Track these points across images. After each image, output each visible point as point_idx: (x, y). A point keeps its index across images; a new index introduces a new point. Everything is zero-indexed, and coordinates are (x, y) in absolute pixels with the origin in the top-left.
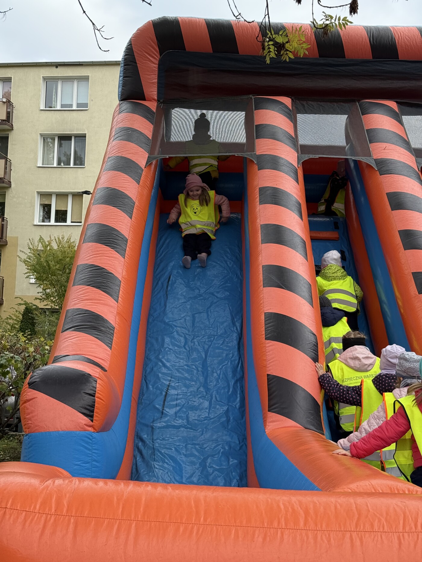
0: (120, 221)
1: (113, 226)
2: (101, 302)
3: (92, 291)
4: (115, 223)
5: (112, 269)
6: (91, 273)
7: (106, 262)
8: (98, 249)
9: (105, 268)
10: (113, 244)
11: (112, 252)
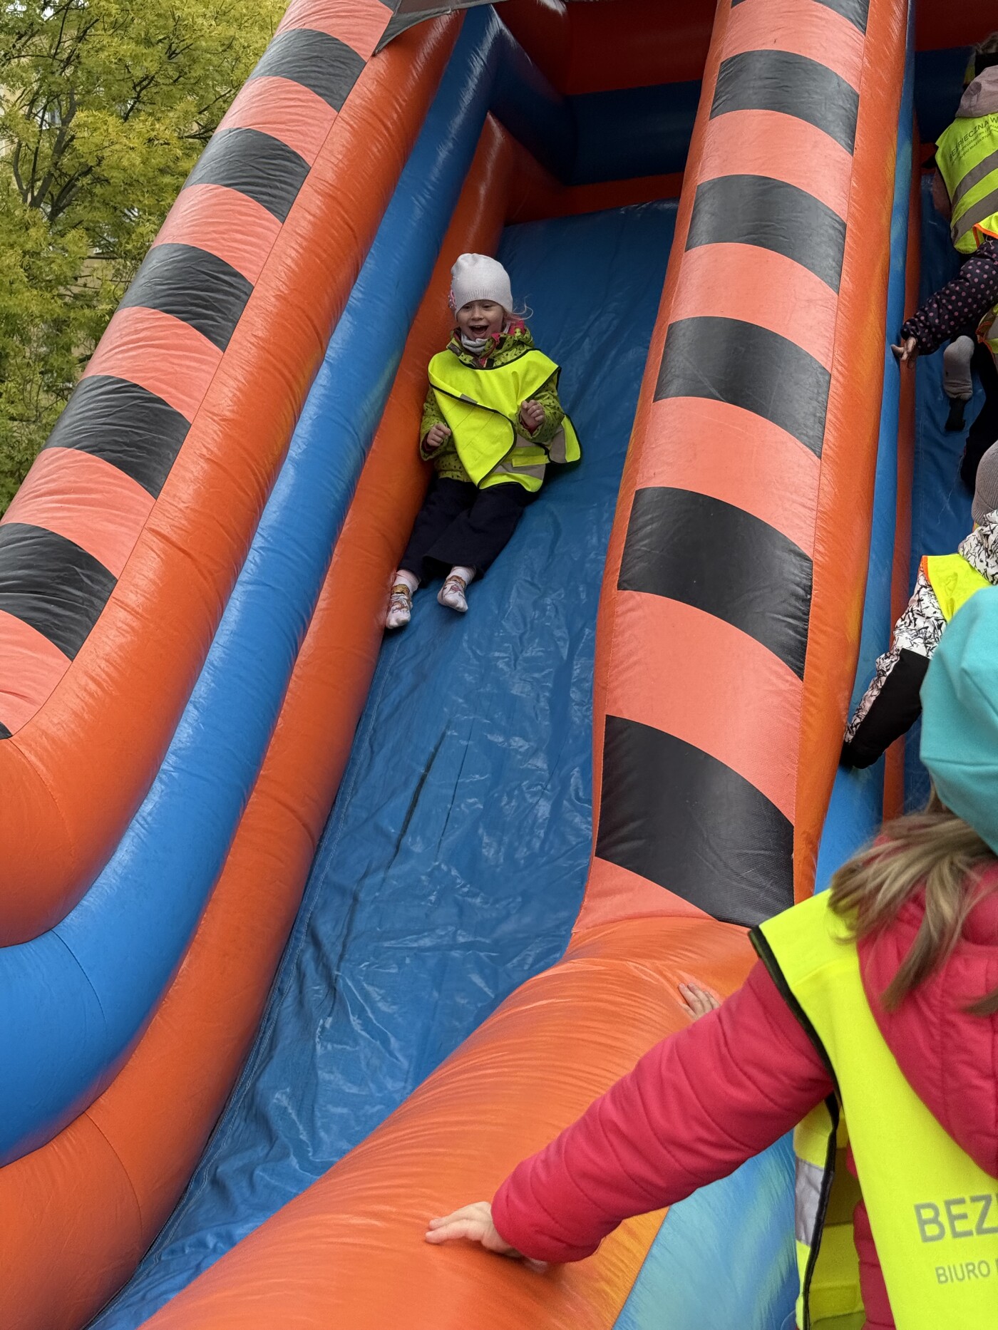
0: (239, 228)
1: (208, 246)
2: (93, 496)
3: (76, 461)
4: (217, 236)
5: (164, 386)
6: (92, 406)
7: (150, 365)
8: (140, 326)
9: (141, 384)
10: (192, 305)
11: (180, 331)
